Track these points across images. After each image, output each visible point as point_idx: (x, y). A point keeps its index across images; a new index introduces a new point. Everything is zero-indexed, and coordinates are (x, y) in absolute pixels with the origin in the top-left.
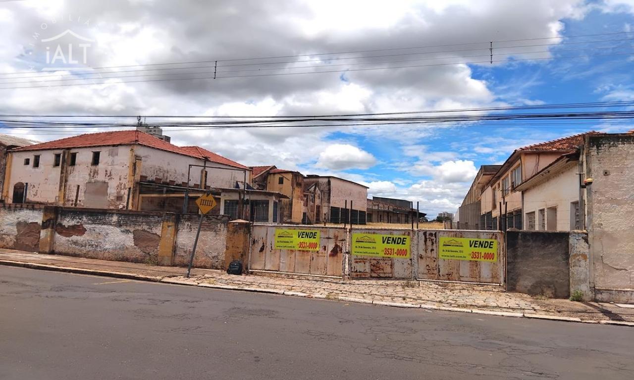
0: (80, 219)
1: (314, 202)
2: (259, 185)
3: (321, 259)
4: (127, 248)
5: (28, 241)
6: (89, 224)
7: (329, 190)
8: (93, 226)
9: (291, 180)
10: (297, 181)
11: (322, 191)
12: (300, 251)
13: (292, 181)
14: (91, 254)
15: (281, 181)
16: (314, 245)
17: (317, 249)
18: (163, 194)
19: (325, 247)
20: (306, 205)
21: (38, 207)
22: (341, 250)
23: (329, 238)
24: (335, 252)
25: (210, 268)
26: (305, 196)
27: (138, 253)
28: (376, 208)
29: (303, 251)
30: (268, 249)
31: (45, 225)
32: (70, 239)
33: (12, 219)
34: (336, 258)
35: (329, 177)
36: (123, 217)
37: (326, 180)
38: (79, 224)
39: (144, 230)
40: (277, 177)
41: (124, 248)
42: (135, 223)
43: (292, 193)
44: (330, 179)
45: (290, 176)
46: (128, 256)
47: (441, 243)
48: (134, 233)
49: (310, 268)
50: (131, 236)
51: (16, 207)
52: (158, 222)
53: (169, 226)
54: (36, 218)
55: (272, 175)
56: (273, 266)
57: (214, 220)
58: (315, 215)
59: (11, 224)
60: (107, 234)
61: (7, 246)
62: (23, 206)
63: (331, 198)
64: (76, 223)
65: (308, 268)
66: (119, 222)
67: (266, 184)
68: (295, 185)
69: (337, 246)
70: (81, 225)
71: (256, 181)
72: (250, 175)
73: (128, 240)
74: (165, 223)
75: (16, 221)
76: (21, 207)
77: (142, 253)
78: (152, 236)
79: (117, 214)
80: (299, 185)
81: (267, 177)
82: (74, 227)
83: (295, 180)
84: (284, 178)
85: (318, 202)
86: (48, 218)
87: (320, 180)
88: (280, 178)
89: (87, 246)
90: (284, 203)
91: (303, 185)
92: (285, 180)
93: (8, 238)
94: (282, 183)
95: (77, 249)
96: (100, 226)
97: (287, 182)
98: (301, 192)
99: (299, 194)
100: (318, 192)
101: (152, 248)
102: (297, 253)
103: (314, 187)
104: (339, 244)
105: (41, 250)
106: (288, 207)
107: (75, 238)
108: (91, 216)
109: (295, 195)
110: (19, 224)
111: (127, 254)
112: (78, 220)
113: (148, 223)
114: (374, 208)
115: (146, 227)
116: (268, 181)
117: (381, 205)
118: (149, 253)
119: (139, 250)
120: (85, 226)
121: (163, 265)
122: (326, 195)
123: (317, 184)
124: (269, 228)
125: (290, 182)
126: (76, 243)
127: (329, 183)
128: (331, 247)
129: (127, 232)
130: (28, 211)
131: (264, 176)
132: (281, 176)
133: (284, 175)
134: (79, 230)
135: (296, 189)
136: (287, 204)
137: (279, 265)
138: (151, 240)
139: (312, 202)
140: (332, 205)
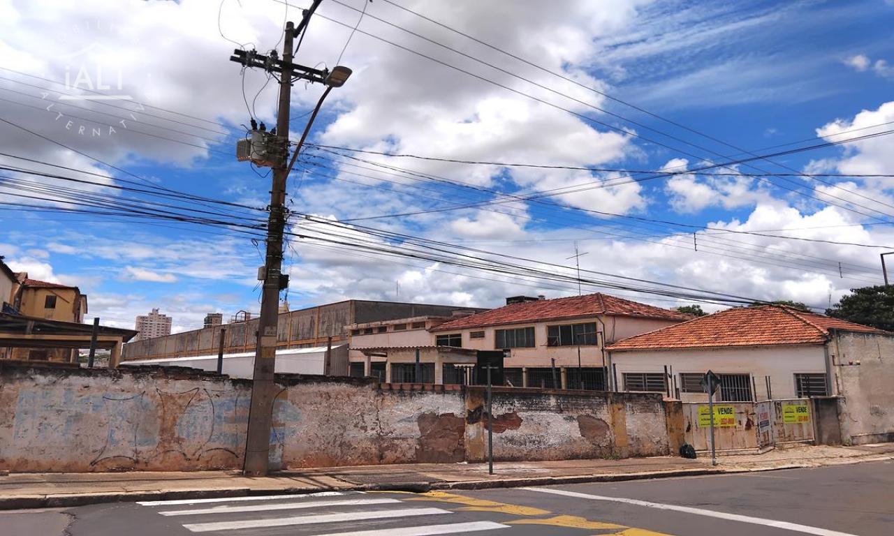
0: (512, 404)
3: (739, 434)
4: (575, 441)
5: (441, 445)
6: (524, 411)
8: (530, 413)
12: (722, 427)
14: (534, 454)
16: (731, 421)
17: (735, 424)
19: (740, 422)
21: (451, 389)
22: (753, 423)
23: (741, 413)
24: (749, 425)
25: (656, 456)
27: (587, 446)
29: (725, 427)
30: (694, 428)
31: (473, 417)
32: (503, 435)
33: (408, 410)
34: (750, 431)
36: (561, 398)
38: (512, 412)
39: (588, 416)
41: (571, 441)
42: (577, 406)
46: (578, 452)
47: (783, 411)
48: (579, 419)
49: (733, 443)
50: (576, 424)
51: (412, 390)
52: (600, 404)
53: (619, 409)
54: (450, 406)
56: (701, 445)
57: (651, 399)
59: (408, 420)
60: (549, 423)
61: (403, 458)
62: (426, 388)
64: (507, 412)
65: (731, 443)
66: (558, 406)
69: (749, 420)
70: (515, 413)
73: (572, 429)
74: (615, 405)
75: (416, 413)
76: (423, 389)
77: (591, 445)
78: (597, 422)
79: (554, 395)
82: (504, 417)
86: (477, 406)
89: (527, 444)
93: (404, 445)
95: (515, 450)
96: (538, 413)
101: (601, 437)
102: (720, 429)
104: (751, 418)
105: (472, 458)
107: (509, 433)
108: (524, 399)
110: (422, 418)
111: (576, 449)
112: (509, 406)
113: (590, 406)
115: (589, 412)
118: (599, 445)
119: (588, 443)
120: (520, 414)
121: (622, 458)
124: (693, 407)
126: (511, 440)
128: (744, 422)
129: (570, 419)
130: (435, 396)
134: (511, 421)
137: (706, 444)
138: (598, 428)
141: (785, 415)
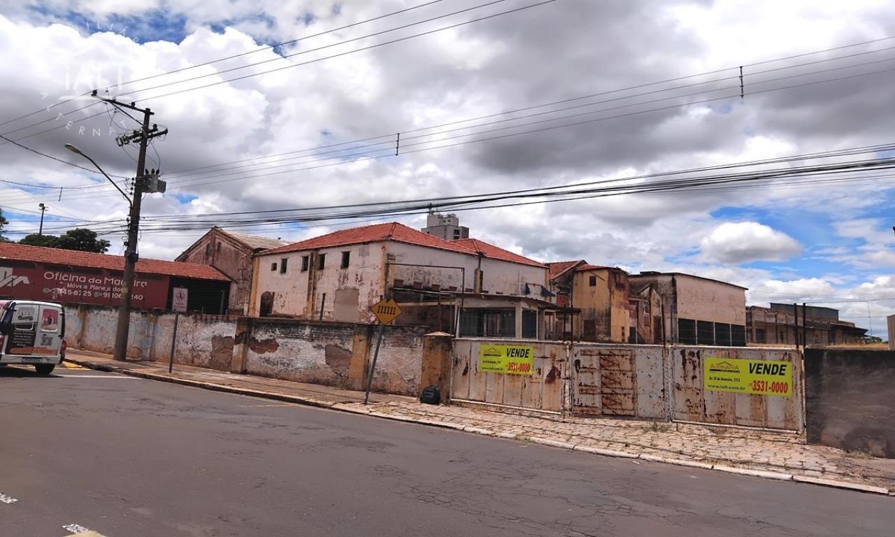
0: (273, 332)
1: (650, 312)
2: (559, 287)
3: (535, 386)
4: (319, 368)
5: (221, 358)
6: (282, 338)
7: (675, 293)
8: (286, 340)
9: (606, 279)
10: (617, 281)
11: (662, 296)
12: (509, 374)
13: (609, 281)
14: (282, 374)
15: (593, 282)
16: (526, 367)
17: (530, 372)
18: (420, 302)
19: (540, 370)
20: (636, 315)
21: (232, 319)
22: (560, 373)
23: (544, 357)
24: (552, 377)
25: (405, 395)
26: (631, 302)
27: (329, 373)
28: (773, 320)
29: (513, 375)
30: (472, 371)
31: (238, 340)
32: (263, 356)
33: (207, 333)
34: (553, 385)
35: (673, 275)
36: (315, 329)
37: (670, 278)
38: (272, 338)
39: (336, 346)
40: (587, 276)
41: (315, 367)
42: (327, 337)
43: (610, 299)
44: (675, 277)
45: (605, 275)
46: (320, 378)
47: (707, 367)
48: (326, 348)
49: (522, 398)
50: (323, 352)
51: (212, 319)
52: (350, 335)
53: (360, 341)
54: (231, 331)
55: (580, 274)
56: (479, 394)
57: (409, 333)
58: (653, 331)
59: (207, 339)
60: (299, 350)
61: (203, 365)
62: (219, 318)
63: (678, 305)
64: (269, 338)
65: (519, 398)
66: (311, 335)
67: (572, 287)
68: (613, 288)
69: (554, 369)
70: (274, 339)
71: (556, 283)
72: (546, 275)
73: (319, 357)
74: (357, 336)
75: (211, 335)
76: (217, 319)
77: (333, 373)
78: (344, 353)
79: (310, 325)
80: (620, 286)
81: (573, 278)
82: (266, 342)
83: (613, 280)
84: (597, 278)
85: (656, 311)
86: (241, 331)
87: (659, 279)
88: (591, 277)
89: (279, 365)
90: (598, 313)
91: (627, 286)
92: (598, 279)
93: (203, 355)
94: (595, 285)
95: (269, 368)
96: (292, 340)
97: (602, 284)
98: (624, 297)
99: (622, 299)
100: (656, 296)
101: (344, 367)
102: (505, 375)
103: (648, 289)
104: (557, 366)
105: (233, 369)
106: (604, 319)
107: (267, 355)
108: (284, 328)
109: (614, 302)
110: (214, 338)
111: (318, 375)
112: (271, 334)
113: (340, 337)
114: (768, 320)
115: (338, 342)
116: (574, 283)
117: (780, 316)
118: (340, 375)
119: (330, 370)
120: (279, 341)
121: (353, 390)
122: (671, 302)
123: (653, 286)
125: (606, 282)
126: (268, 361)
127: (674, 283)
128: (547, 370)
129: (319, 347)
130: (223, 324)
131: (567, 275)
132: (592, 275)
133: (597, 273)
134: (271, 345)
135: (616, 292)
136: (603, 314)
137: (485, 393)
138: (343, 358)
139: (646, 312)
140: (680, 315)
141: (707, 374)
